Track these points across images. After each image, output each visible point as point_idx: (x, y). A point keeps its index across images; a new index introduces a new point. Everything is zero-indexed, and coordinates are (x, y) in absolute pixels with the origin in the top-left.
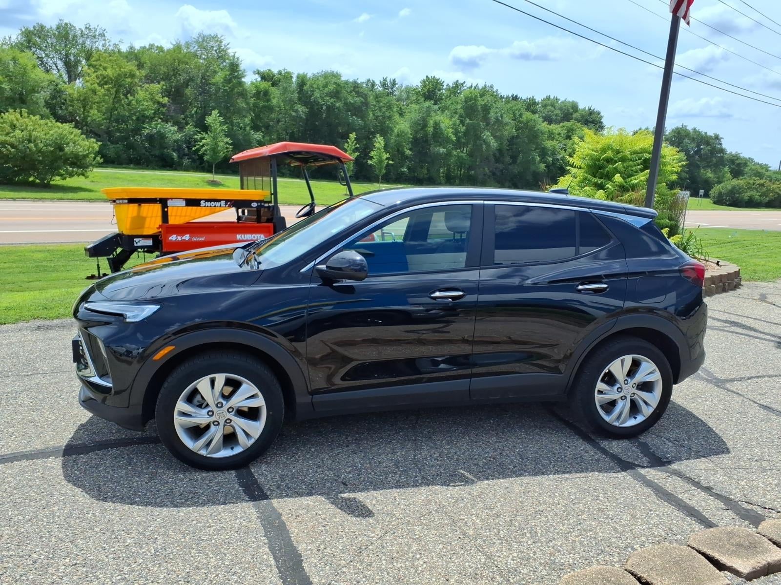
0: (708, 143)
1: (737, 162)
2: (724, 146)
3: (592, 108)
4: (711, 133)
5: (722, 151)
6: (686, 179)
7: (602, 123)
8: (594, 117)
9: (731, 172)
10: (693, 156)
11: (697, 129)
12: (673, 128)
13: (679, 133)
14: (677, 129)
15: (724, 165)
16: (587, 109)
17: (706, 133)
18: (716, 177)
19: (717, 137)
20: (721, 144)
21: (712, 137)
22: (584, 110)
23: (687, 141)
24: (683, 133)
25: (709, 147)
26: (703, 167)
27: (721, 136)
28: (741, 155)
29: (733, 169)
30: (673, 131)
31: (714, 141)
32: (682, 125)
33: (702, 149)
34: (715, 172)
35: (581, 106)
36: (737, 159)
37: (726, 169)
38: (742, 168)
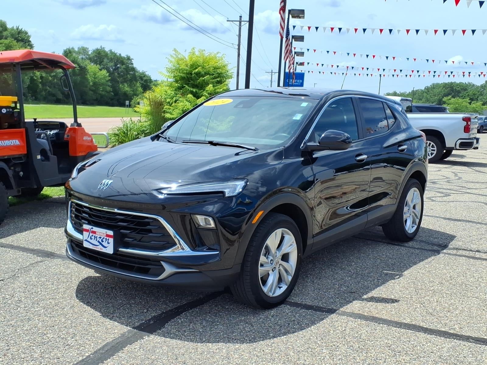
0: (122, 63)
1: (145, 78)
2: (135, 66)
3: (20, 28)
4: (124, 55)
5: (133, 69)
6: (110, 91)
7: (30, 41)
8: (23, 36)
9: (142, 86)
10: (113, 73)
11: (113, 51)
12: (94, 49)
13: (99, 53)
14: (97, 50)
15: (136, 81)
16: (15, 28)
17: (120, 54)
18: (131, 91)
19: (129, 58)
20: (132, 64)
21: (125, 58)
22: (12, 29)
23: (105, 60)
24: (103, 54)
25: (124, 66)
26: (121, 83)
27: (131, 57)
28: (147, 73)
29: (142, 84)
30: (94, 51)
31: (127, 61)
32: (101, 47)
33: (118, 67)
34: (130, 86)
35: (9, 26)
36: (144, 76)
37: (138, 84)
38: (149, 84)
